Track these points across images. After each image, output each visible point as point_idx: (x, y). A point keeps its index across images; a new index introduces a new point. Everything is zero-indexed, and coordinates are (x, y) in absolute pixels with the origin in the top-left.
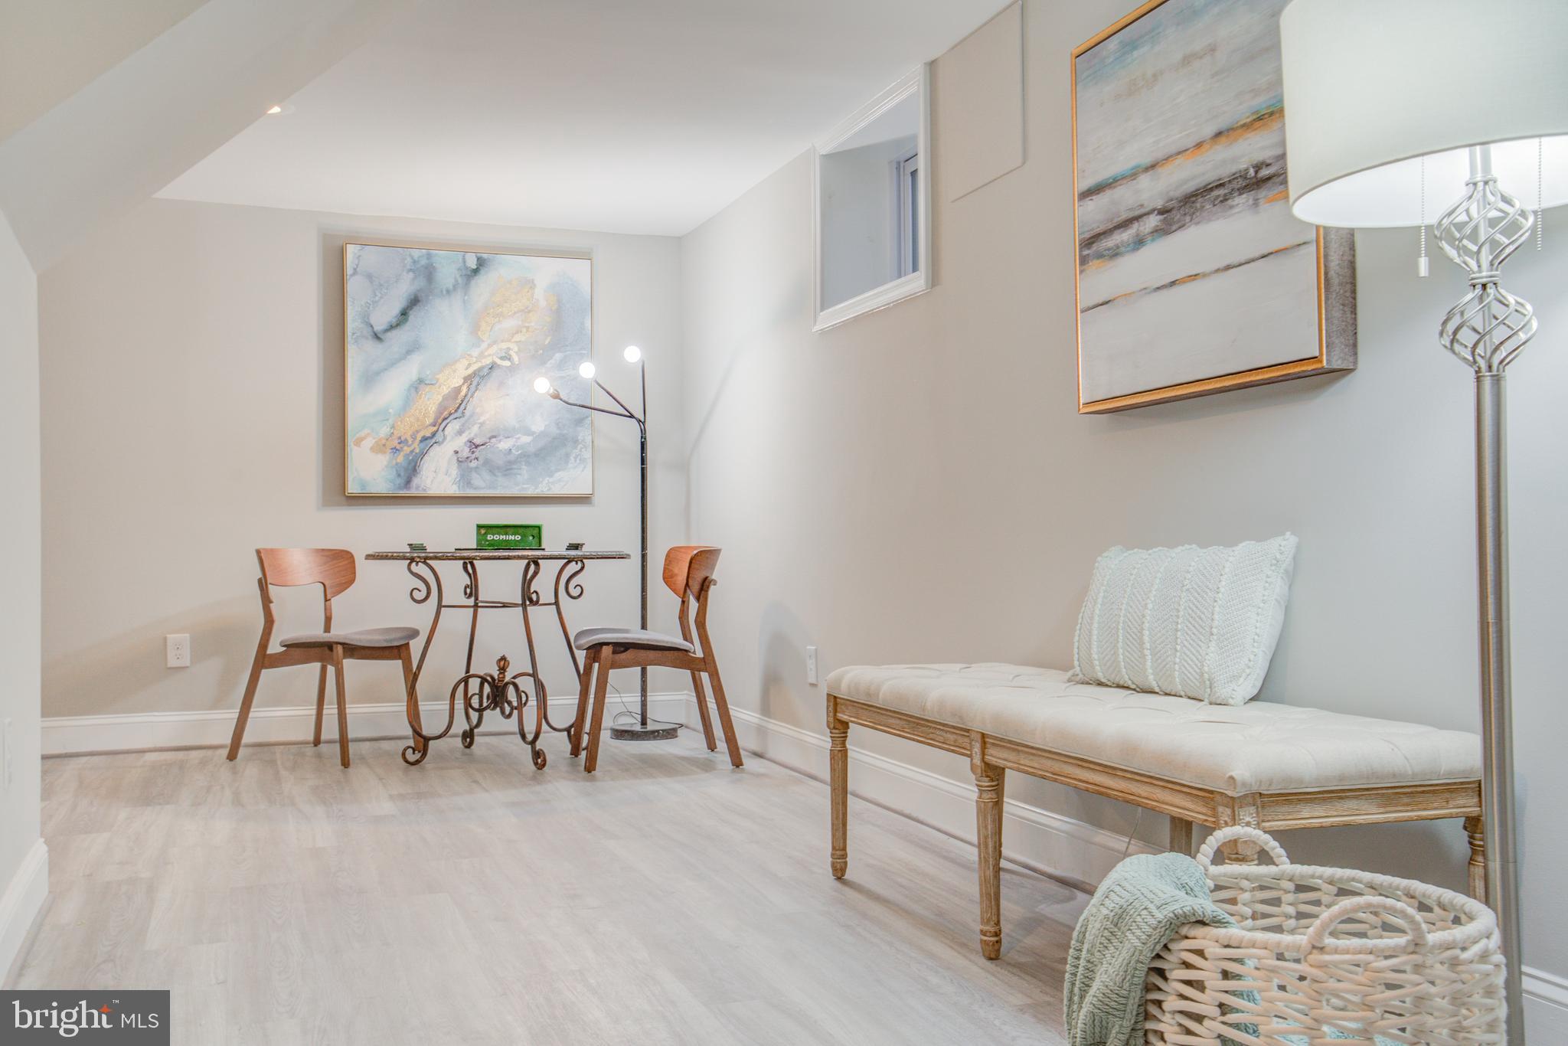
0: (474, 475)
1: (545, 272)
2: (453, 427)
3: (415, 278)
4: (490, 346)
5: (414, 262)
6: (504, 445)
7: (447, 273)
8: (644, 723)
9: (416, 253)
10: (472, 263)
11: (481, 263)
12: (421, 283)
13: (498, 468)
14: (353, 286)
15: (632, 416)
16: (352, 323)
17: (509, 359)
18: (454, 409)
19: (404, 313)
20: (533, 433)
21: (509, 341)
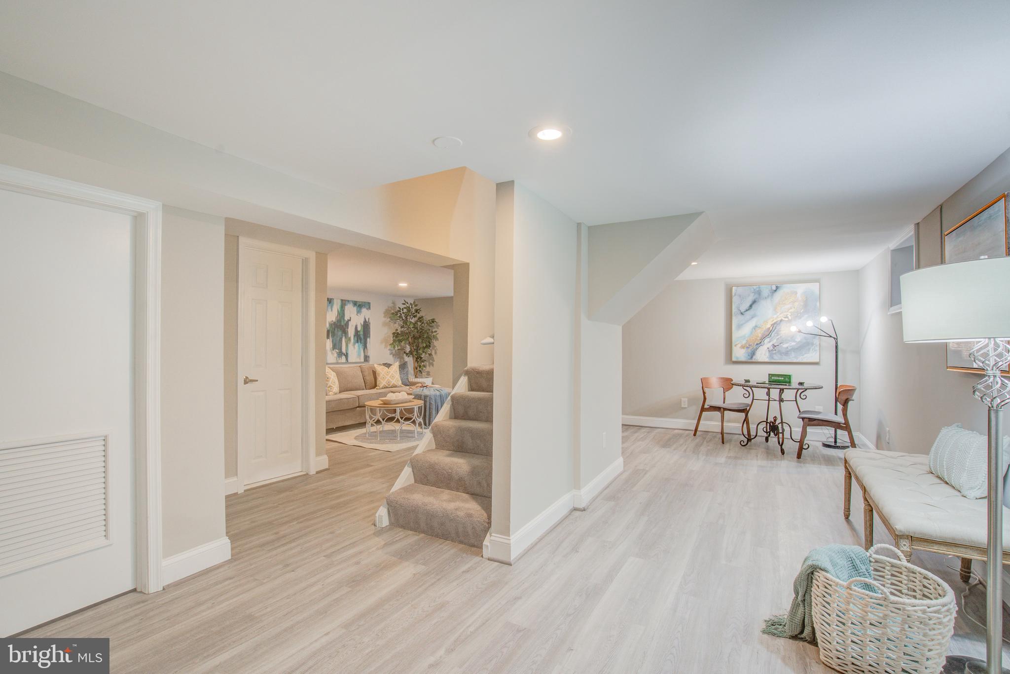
0: (774, 355)
1: (801, 289)
2: (767, 340)
3: (754, 295)
4: (780, 314)
5: (754, 290)
6: (785, 346)
7: (766, 292)
8: (835, 442)
9: (755, 287)
10: (774, 288)
11: (777, 288)
12: (757, 296)
13: (783, 353)
14: (735, 299)
15: (831, 337)
16: (734, 310)
17: (788, 318)
18: (768, 334)
19: (751, 306)
20: (795, 342)
21: (787, 312)
